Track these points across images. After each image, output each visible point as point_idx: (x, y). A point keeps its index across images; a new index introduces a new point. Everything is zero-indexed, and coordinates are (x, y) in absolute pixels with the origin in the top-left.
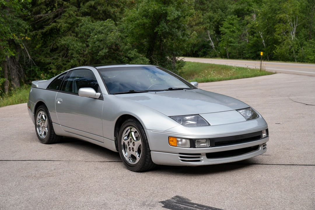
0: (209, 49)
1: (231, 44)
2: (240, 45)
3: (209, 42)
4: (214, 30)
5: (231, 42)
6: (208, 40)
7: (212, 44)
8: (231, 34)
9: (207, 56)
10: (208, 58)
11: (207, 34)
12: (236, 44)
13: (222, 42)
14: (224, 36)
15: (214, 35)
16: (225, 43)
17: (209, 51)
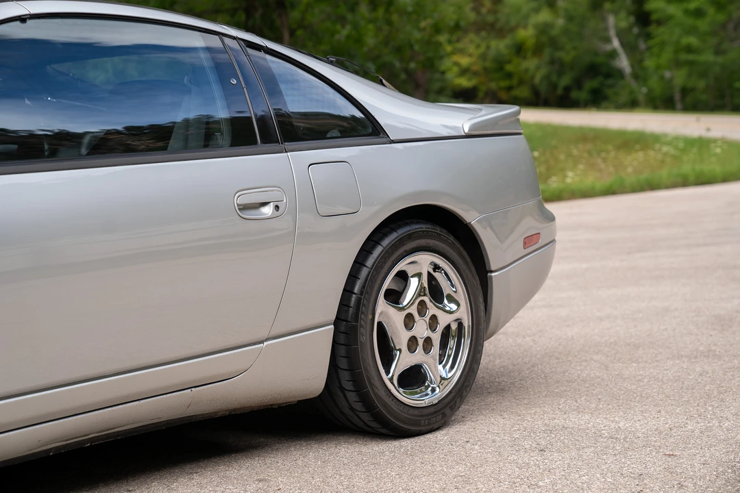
0: (610, 81)
1: (691, 57)
2: (720, 59)
3: (613, 54)
4: (630, 13)
5: (689, 49)
6: (608, 48)
7: (624, 63)
8: (690, 21)
9: (604, 104)
10: (606, 109)
11: (606, 29)
12: (708, 57)
13: (655, 50)
14: (661, 29)
15: (630, 28)
16: (667, 55)
17: (611, 86)
